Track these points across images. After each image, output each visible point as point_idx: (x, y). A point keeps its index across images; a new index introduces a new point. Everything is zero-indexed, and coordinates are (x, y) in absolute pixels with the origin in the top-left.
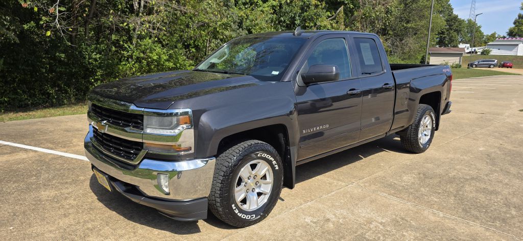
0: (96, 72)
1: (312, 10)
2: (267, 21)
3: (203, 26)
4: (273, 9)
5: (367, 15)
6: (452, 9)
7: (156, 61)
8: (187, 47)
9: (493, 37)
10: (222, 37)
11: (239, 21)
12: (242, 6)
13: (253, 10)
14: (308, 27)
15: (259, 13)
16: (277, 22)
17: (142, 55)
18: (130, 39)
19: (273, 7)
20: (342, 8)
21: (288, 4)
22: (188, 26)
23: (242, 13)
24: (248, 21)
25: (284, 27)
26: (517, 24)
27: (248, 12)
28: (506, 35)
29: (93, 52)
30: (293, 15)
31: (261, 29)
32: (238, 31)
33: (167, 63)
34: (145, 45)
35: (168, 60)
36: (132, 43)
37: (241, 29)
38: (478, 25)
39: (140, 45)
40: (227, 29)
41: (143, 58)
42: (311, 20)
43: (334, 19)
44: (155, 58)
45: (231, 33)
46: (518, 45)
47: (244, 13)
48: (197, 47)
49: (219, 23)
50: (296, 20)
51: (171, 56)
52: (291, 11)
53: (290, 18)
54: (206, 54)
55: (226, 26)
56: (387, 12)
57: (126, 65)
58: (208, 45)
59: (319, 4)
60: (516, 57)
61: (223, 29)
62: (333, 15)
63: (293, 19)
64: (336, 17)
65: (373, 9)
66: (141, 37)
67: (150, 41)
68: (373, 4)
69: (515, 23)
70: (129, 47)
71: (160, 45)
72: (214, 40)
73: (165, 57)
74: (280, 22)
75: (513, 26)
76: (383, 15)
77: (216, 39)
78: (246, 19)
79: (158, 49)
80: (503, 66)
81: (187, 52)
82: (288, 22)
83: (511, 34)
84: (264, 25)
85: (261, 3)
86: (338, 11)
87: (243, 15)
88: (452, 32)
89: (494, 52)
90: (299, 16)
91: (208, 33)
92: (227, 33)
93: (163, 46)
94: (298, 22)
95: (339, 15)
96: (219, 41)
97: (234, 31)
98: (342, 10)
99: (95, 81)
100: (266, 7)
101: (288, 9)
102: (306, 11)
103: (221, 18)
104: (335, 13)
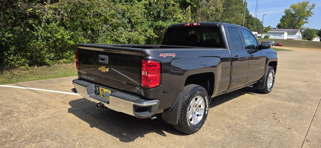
0: (10, 48)
1: (171, 8)
2: (141, 14)
3: (97, 15)
4: (145, 6)
5: (205, 12)
6: (248, 11)
7: (61, 40)
8: (85, 30)
9: (269, 28)
10: (110, 23)
11: (122, 13)
12: (124, 3)
13: (132, 5)
14: (168, 18)
15: (136, 8)
16: (148, 15)
17: (49, 35)
18: (40, 23)
19: (145, 5)
20: (189, 7)
21: (156, 3)
22: (86, 15)
23: (124, 8)
24: (129, 13)
25: (153, 18)
26: (282, 21)
27: (129, 7)
28: (276, 27)
29: (6, 32)
30: (159, 10)
31: (137, 19)
32: (122, 20)
33: (69, 42)
34: (51, 28)
35: (70, 39)
36: (41, 26)
37: (124, 18)
38: (261, 21)
39: (48, 28)
40: (114, 18)
41: (50, 37)
42: (170, 14)
43: (185, 14)
44: (60, 37)
45: (117, 20)
46: (284, 33)
47: (126, 7)
48: (92, 30)
49: (108, 14)
50: (161, 14)
51: (72, 36)
52: (158, 7)
53: (157, 12)
54: (99, 35)
55: (113, 16)
56: (217, 11)
57: (35, 42)
58: (100, 29)
59: (175, 3)
60: (284, 40)
61: (111, 17)
62: (184, 12)
63: (159, 13)
64: (186, 13)
65: (208, 8)
66: (48, 22)
67: (55, 24)
68: (208, 5)
69: (281, 21)
70: (39, 29)
71: (63, 28)
72: (105, 25)
73: (67, 37)
74: (150, 14)
75: (280, 22)
76: (214, 12)
77: (106, 24)
78: (127, 12)
79: (62, 30)
80: (277, 45)
81: (84, 34)
82: (155, 15)
83: (279, 27)
84: (140, 16)
85: (137, 2)
86: (187, 9)
87: (126, 9)
88: (249, 24)
89: (271, 37)
90: (163, 11)
91: (101, 20)
92: (114, 20)
93: (66, 28)
94: (162, 15)
95: (187, 11)
96: (109, 25)
97: (119, 19)
98: (190, 8)
99: (8, 55)
100: (140, 5)
101: (155, 6)
102: (167, 8)
103: (110, 10)
104: (185, 10)
